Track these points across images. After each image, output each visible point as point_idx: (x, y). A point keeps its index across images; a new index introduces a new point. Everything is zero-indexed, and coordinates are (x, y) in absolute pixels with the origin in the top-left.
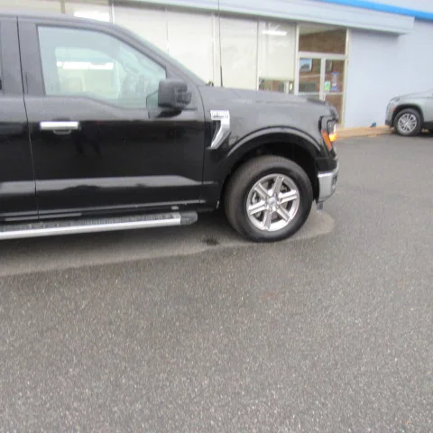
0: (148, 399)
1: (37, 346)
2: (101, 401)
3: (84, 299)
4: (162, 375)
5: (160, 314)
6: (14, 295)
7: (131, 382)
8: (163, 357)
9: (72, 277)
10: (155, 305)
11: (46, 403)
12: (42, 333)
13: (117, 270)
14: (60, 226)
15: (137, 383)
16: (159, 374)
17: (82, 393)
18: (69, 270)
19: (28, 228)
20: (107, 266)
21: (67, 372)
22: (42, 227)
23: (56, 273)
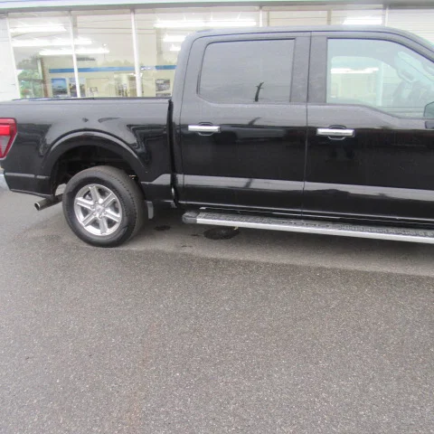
0: (396, 415)
1: (291, 332)
2: (348, 400)
3: (334, 299)
4: (412, 396)
5: (412, 334)
6: (272, 281)
7: (379, 393)
8: (414, 379)
9: (322, 276)
10: (407, 323)
11: (297, 385)
12: (295, 320)
13: (367, 278)
14: (319, 226)
15: (386, 397)
16: (410, 394)
17: (330, 387)
18: (320, 269)
19: (290, 224)
20: (358, 273)
21: (317, 363)
22: (302, 225)
23: (309, 269)
